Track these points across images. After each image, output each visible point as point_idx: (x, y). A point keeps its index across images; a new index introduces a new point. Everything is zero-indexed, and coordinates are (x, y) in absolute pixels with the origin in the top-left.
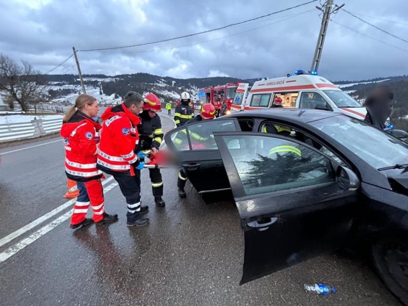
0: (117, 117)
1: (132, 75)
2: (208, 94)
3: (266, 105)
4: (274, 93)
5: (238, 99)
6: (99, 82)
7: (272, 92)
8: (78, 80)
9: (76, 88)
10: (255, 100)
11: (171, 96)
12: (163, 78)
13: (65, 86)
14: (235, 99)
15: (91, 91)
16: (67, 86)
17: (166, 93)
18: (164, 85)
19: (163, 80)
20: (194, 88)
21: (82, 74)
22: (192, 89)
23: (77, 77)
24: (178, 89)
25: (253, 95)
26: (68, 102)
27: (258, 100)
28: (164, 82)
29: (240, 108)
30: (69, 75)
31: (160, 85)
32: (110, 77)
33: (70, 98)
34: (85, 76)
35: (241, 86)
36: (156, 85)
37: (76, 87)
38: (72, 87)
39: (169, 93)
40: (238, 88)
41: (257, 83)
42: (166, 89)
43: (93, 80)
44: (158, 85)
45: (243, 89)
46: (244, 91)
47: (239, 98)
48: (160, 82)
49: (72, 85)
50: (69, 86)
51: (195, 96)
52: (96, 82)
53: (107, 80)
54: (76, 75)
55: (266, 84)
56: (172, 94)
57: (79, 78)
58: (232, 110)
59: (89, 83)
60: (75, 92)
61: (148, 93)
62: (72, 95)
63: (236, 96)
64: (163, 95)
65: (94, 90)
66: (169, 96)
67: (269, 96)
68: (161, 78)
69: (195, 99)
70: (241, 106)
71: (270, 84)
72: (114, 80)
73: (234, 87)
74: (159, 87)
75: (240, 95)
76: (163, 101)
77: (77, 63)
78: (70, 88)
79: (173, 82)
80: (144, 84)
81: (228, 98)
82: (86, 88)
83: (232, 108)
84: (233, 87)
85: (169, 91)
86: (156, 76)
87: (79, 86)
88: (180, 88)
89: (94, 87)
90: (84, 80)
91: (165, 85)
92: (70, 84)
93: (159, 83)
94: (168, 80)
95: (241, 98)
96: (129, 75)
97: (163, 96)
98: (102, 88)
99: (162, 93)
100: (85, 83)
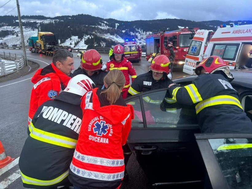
0: (46, 79)
1: (73, 16)
2: (157, 41)
3: (232, 57)
4: (243, 43)
5: (194, 49)
6: (37, 23)
7: (240, 42)
8: (17, 21)
9: (14, 30)
10: (217, 50)
11: (114, 40)
12: (106, 20)
13: (4, 27)
14: (191, 48)
15: (29, 33)
16: (5, 27)
17: (108, 36)
18: (106, 28)
19: (105, 22)
20: (140, 31)
21: (21, 15)
22: (137, 32)
23: (16, 18)
24: (122, 32)
25: (215, 45)
26: (5, 44)
27: (221, 51)
28: (106, 24)
29: (198, 59)
30: (9, 16)
31: (103, 28)
32: (49, 18)
33: (7, 40)
34: (24, 17)
35: (199, 33)
36: (98, 28)
37: (14, 28)
38: (10, 28)
39: (112, 36)
40: (195, 36)
41: (220, 30)
42: (108, 32)
43: (32, 21)
44: (100, 27)
45: (201, 36)
46: (202, 39)
47: (196, 48)
48: (103, 24)
49: (10, 27)
50: (8, 27)
51: (140, 40)
52: (35, 23)
53: (47, 22)
54: (16, 17)
55: (232, 32)
56: (114, 37)
57: (18, 19)
58: (187, 61)
59: (28, 25)
60: (13, 34)
61: (89, 36)
62: (10, 37)
63: (193, 44)
64: (104, 38)
65: (32, 31)
66: (111, 40)
67: (236, 46)
68: (103, 19)
69: (140, 43)
70: (199, 57)
71: (237, 32)
72: (53, 21)
73: (190, 33)
74: (101, 29)
75: (197, 44)
76: (105, 45)
77: (18, 5)
78: (8, 30)
79: (117, 24)
80: (85, 27)
81: (181, 45)
82: (24, 30)
83: (186, 59)
84: (187, 33)
85: (112, 34)
86: (98, 18)
87: (18, 27)
88: (124, 31)
89: (32, 29)
90: (23, 21)
91: (108, 27)
92: (9, 25)
93: (101, 25)
94: (111, 22)
95: (198, 48)
96: (70, 16)
97: (104, 40)
98: (40, 29)
99: (103, 37)
100: (24, 24)
